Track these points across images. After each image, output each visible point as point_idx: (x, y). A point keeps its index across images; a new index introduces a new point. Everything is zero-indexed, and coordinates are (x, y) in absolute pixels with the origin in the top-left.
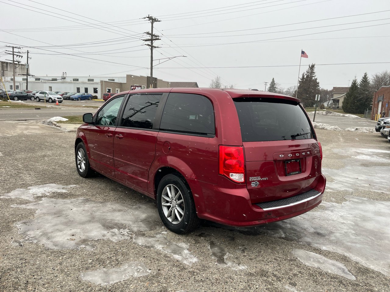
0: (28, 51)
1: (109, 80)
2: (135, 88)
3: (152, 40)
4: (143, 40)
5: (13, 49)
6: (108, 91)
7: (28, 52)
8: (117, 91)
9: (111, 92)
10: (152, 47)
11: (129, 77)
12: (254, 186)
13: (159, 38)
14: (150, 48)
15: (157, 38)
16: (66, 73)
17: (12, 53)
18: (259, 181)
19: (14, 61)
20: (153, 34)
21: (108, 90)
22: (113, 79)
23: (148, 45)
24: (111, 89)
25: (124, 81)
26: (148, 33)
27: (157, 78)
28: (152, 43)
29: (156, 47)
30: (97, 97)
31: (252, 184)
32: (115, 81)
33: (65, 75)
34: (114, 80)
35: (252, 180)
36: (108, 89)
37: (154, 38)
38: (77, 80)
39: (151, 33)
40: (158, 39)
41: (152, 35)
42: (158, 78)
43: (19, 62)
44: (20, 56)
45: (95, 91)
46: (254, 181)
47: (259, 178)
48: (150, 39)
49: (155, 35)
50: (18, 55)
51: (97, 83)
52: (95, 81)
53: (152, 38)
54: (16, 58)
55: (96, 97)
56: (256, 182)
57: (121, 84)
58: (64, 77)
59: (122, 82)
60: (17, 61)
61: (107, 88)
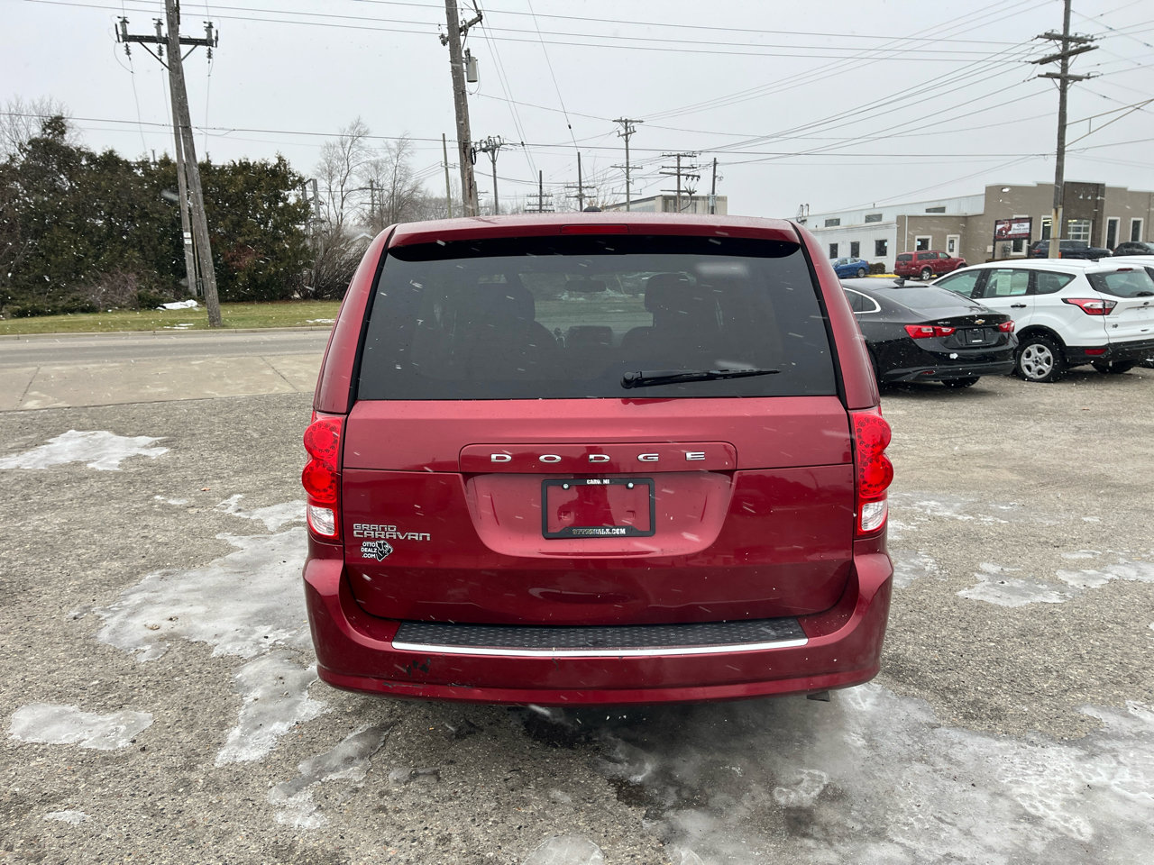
0: (715, 159)
1: (928, 211)
2: (1011, 226)
3: (1064, 56)
4: (1033, 63)
5: (679, 161)
6: (919, 248)
7: (715, 164)
8: (952, 242)
9: (930, 248)
10: (1065, 79)
11: (993, 192)
12: (372, 555)
13: (1092, 45)
14: (1059, 84)
15: (1084, 45)
16: (808, 205)
17: (675, 171)
18: (390, 541)
19: (679, 191)
20: (1071, 33)
21: (919, 243)
22: (942, 205)
23: (1048, 75)
24: (930, 237)
25: (978, 208)
26: (1050, 36)
27: (1103, 185)
28: (1065, 67)
29: (1079, 79)
30: (884, 266)
31: (365, 550)
32: (948, 213)
33: (805, 213)
34: (943, 210)
35: (363, 534)
36: (919, 240)
37: (1072, 46)
38: (837, 222)
39: (1061, 33)
40: (1088, 49)
41: (1065, 39)
42: (1107, 185)
43: (690, 193)
44: (694, 176)
45: (881, 249)
46: (369, 539)
47: (392, 532)
48: (1059, 55)
49: (1079, 36)
50: (688, 176)
51: (887, 226)
52: (885, 220)
53: (1065, 47)
54: (686, 184)
55: (879, 269)
56: (380, 545)
57: (966, 218)
58: (803, 219)
59: (970, 213)
60: (685, 191)
61: (917, 237)
